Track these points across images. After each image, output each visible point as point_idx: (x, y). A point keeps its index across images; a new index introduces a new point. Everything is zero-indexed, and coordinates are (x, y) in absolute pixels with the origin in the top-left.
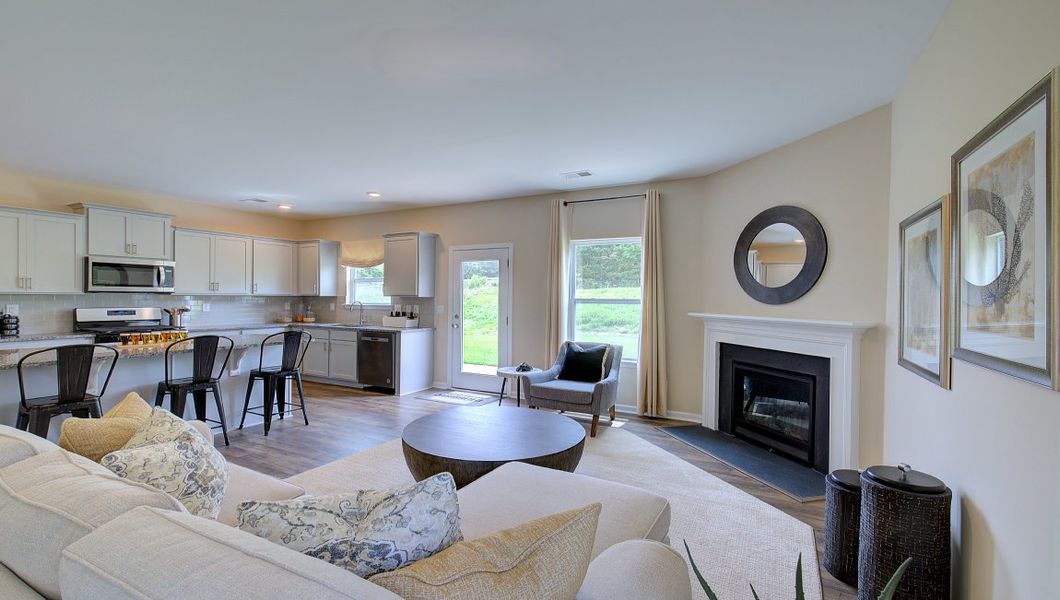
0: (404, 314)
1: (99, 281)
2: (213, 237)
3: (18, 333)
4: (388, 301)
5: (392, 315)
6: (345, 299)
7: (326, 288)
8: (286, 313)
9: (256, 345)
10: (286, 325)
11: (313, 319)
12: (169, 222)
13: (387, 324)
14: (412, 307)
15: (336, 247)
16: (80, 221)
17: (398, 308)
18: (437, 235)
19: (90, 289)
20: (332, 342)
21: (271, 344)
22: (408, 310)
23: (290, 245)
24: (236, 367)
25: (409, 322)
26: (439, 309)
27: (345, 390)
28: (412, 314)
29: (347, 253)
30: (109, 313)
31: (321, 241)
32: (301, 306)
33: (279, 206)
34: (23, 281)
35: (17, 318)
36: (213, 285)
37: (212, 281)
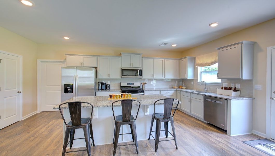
0: (230, 89)
1: (124, 75)
2: (153, 59)
3: (109, 89)
4: (219, 81)
5: (222, 88)
6: (197, 80)
7: (190, 75)
8: (175, 85)
9: (151, 104)
10: (175, 89)
11: (185, 88)
12: (141, 56)
13: (220, 93)
14: (235, 85)
15: (194, 59)
16: (120, 58)
17: (225, 85)
18: (255, 43)
19: (122, 77)
20: (192, 98)
21: (159, 104)
22: (232, 86)
23: (177, 60)
24: (147, 112)
25: (234, 93)
26: (258, 87)
27: (198, 122)
28: (235, 88)
29: (198, 61)
30: (128, 84)
31: (188, 57)
32: (181, 82)
33: (172, 45)
34: (109, 75)
35: (109, 85)
36: (153, 75)
37: (153, 74)
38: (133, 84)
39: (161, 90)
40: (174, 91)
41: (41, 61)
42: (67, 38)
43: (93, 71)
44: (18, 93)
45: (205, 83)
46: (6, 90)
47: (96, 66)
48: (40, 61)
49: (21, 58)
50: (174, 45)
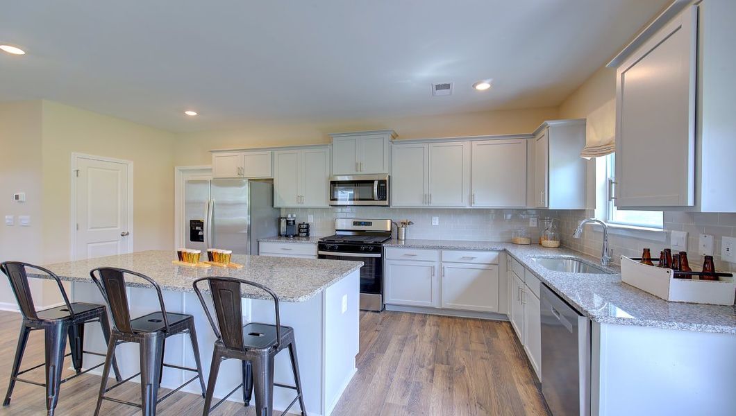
2: (426, 145)
3: (309, 235)
8: (524, 232)
11: (554, 243)
12: (387, 138)
14: (718, 245)
16: (328, 149)
17: (678, 240)
19: (331, 204)
23: (523, 140)
30: (355, 224)
31: (550, 124)
33: (474, 86)
34: (300, 198)
35: (308, 224)
36: (427, 198)
37: (426, 192)
38: (370, 224)
39: (441, 248)
40: (498, 253)
41: (183, 171)
42: (191, 113)
43: (244, 187)
44: (122, 235)
45: (605, 228)
46: (92, 228)
47: (269, 176)
48: (180, 170)
49: (131, 165)
50: (483, 86)
